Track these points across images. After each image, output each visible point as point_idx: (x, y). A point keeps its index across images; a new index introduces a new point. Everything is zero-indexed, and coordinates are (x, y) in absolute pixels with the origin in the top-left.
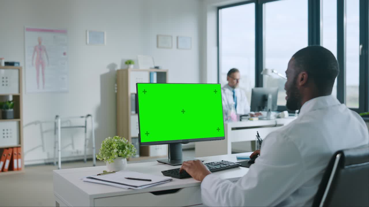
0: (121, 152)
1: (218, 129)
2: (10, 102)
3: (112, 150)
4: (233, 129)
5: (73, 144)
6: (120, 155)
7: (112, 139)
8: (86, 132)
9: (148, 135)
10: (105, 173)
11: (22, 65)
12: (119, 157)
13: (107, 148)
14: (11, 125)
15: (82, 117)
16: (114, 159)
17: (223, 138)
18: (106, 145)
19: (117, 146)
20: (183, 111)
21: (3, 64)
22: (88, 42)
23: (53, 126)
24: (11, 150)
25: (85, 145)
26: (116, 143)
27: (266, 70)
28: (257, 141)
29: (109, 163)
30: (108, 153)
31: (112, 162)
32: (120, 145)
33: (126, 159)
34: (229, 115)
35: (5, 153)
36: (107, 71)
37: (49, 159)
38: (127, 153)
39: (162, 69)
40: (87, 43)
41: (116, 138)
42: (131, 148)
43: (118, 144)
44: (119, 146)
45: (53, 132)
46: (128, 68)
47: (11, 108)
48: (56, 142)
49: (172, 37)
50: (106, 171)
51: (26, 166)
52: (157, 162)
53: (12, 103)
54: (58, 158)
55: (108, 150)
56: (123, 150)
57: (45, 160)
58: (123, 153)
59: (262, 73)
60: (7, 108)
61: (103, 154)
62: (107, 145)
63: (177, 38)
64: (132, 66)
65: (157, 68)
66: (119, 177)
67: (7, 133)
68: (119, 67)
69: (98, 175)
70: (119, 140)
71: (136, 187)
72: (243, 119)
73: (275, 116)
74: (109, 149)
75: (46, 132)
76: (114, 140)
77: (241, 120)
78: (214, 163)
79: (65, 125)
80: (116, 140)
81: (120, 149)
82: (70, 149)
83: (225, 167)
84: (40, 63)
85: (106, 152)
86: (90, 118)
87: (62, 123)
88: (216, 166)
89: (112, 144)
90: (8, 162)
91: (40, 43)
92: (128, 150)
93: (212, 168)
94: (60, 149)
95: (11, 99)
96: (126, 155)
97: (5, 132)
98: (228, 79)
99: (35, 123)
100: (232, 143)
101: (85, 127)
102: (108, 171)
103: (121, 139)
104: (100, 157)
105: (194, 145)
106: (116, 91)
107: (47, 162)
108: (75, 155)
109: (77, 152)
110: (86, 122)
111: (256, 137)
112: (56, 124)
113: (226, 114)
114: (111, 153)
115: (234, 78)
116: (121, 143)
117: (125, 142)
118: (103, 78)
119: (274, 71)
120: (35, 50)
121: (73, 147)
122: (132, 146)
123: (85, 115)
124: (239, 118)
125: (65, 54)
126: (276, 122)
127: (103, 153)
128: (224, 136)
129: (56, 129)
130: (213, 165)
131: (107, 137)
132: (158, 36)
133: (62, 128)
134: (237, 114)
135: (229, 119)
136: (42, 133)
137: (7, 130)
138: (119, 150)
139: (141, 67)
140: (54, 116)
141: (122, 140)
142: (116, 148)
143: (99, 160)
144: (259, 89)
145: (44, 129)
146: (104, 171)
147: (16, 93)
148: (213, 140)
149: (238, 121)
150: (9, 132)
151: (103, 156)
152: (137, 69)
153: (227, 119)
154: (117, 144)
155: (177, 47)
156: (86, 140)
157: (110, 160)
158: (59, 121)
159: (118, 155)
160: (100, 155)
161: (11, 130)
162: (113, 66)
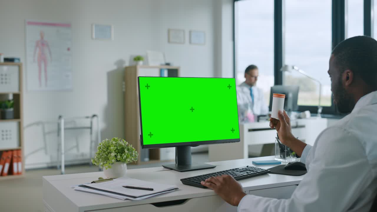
0: (120, 156)
1: (233, 130)
2: (9, 101)
3: (110, 154)
4: (250, 130)
5: (77, 146)
6: (118, 160)
7: (110, 141)
8: (91, 133)
9: (152, 136)
10: (101, 180)
11: (22, 61)
12: (117, 162)
13: (104, 152)
14: (11, 125)
15: (87, 117)
16: (112, 164)
17: (238, 140)
18: (103, 148)
19: (115, 149)
20: (192, 109)
21: (2, 61)
22: (94, 36)
23: (55, 128)
24: (10, 153)
25: (91, 148)
26: (113, 146)
27: (286, 66)
28: (277, 144)
29: (106, 168)
30: (105, 157)
31: (109, 167)
32: (119, 148)
33: (125, 165)
34: (245, 115)
35: (4, 156)
36: (115, 67)
37: (52, 163)
38: (126, 157)
39: (174, 66)
40: (92, 38)
41: (114, 140)
42: (132, 152)
43: (117, 146)
44: (117, 149)
45: (56, 134)
46: (137, 64)
47: (11, 107)
48: (59, 145)
49: (184, 31)
50: (102, 178)
51: (28, 170)
52: (163, 167)
53: (12, 102)
54: (61, 162)
55: (104, 153)
56: (122, 154)
57: (48, 163)
58: (122, 158)
59: (281, 70)
60: (6, 107)
61: (99, 159)
62: (105, 148)
63: (190, 32)
64: (141, 63)
65: (168, 64)
66: (116, 185)
67: (7, 135)
68: (127, 64)
69: (92, 183)
70: (118, 142)
71: (135, 197)
72: (261, 119)
73: (296, 116)
74: (107, 152)
75: (49, 133)
76: (112, 143)
77: (258, 121)
78: (238, 169)
79: (69, 126)
80: (114, 142)
81: (119, 152)
82: (74, 151)
83: (252, 174)
84: (42, 60)
85: (102, 156)
86: (95, 118)
87: (65, 123)
88: (242, 173)
89: (109, 146)
90: (7, 166)
91: (42, 38)
92: (128, 154)
93: (239, 175)
94: (63, 151)
95: (11, 97)
96: (125, 160)
97: (5, 133)
98: (245, 76)
99: (37, 124)
100: (249, 146)
101: (91, 128)
102: (105, 177)
103: (120, 141)
104: (96, 162)
105: (208, 148)
106: (124, 90)
107: (50, 165)
108: (80, 158)
109: (83, 155)
110: (91, 123)
111: (276, 139)
112: (59, 125)
113: (243, 114)
114: (109, 157)
115: (251, 76)
116: (120, 145)
117: (125, 144)
118: (110, 75)
119: (295, 68)
120: (37, 45)
121: (78, 150)
122: (133, 149)
123: (90, 115)
124: (256, 118)
125: (69, 49)
126: (297, 123)
127: (99, 157)
128: (239, 138)
129: (59, 130)
130: (238, 172)
131: (105, 139)
132: (169, 31)
133: (65, 129)
134: (254, 114)
135: (245, 119)
136: (44, 134)
137: (7, 131)
138: (118, 154)
139: (151, 64)
140: (57, 116)
141: (121, 143)
142: (114, 152)
143: (96, 165)
144: (279, 87)
145: (47, 130)
146: (99, 178)
147: (16, 91)
148: (227, 142)
149: (255, 121)
150: (8, 133)
151: (99, 160)
152: (146, 66)
153: (243, 120)
154: (115, 146)
155: (190, 42)
156: (91, 142)
157: (106, 166)
158: (63, 121)
159: (116, 159)
160: (96, 160)
161: (10, 131)
162: (121, 62)
